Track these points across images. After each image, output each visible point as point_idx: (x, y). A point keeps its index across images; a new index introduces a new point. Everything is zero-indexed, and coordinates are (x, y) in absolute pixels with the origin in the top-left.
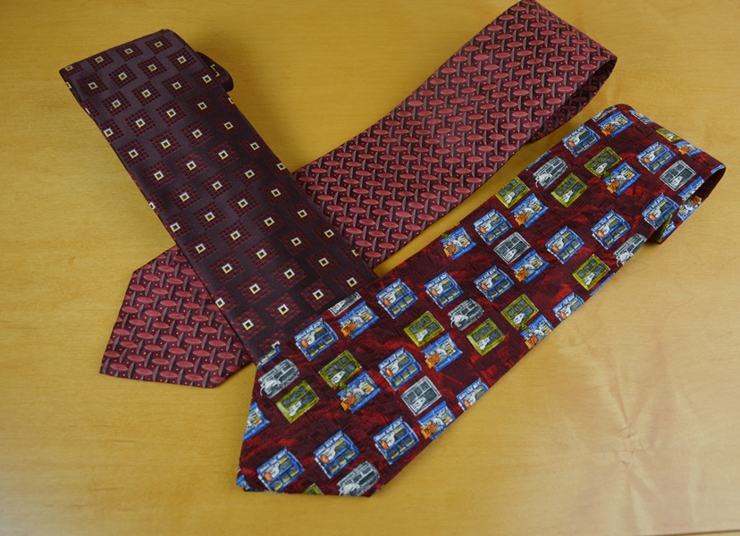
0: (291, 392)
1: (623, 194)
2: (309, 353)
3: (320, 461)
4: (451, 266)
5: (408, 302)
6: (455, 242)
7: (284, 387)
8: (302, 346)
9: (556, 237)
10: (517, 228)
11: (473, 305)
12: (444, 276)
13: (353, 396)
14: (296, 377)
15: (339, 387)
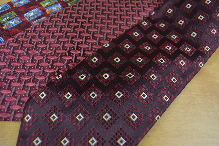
13: (10, 24)
15: (4, 22)
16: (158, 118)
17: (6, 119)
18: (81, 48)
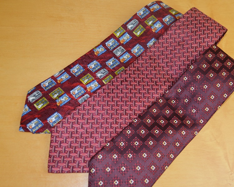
0: (39, 101)
1: (158, 32)
2: (45, 88)
3: (49, 122)
4: (98, 58)
5: (81, 71)
6: (99, 50)
7: (37, 99)
8: (43, 86)
9: (135, 48)
10: (120, 44)
11: (105, 70)
12: (95, 62)
13: (61, 101)
14: (41, 96)
15: (56, 99)
16: (167, 168)
17: (78, 172)
18: (118, 122)
